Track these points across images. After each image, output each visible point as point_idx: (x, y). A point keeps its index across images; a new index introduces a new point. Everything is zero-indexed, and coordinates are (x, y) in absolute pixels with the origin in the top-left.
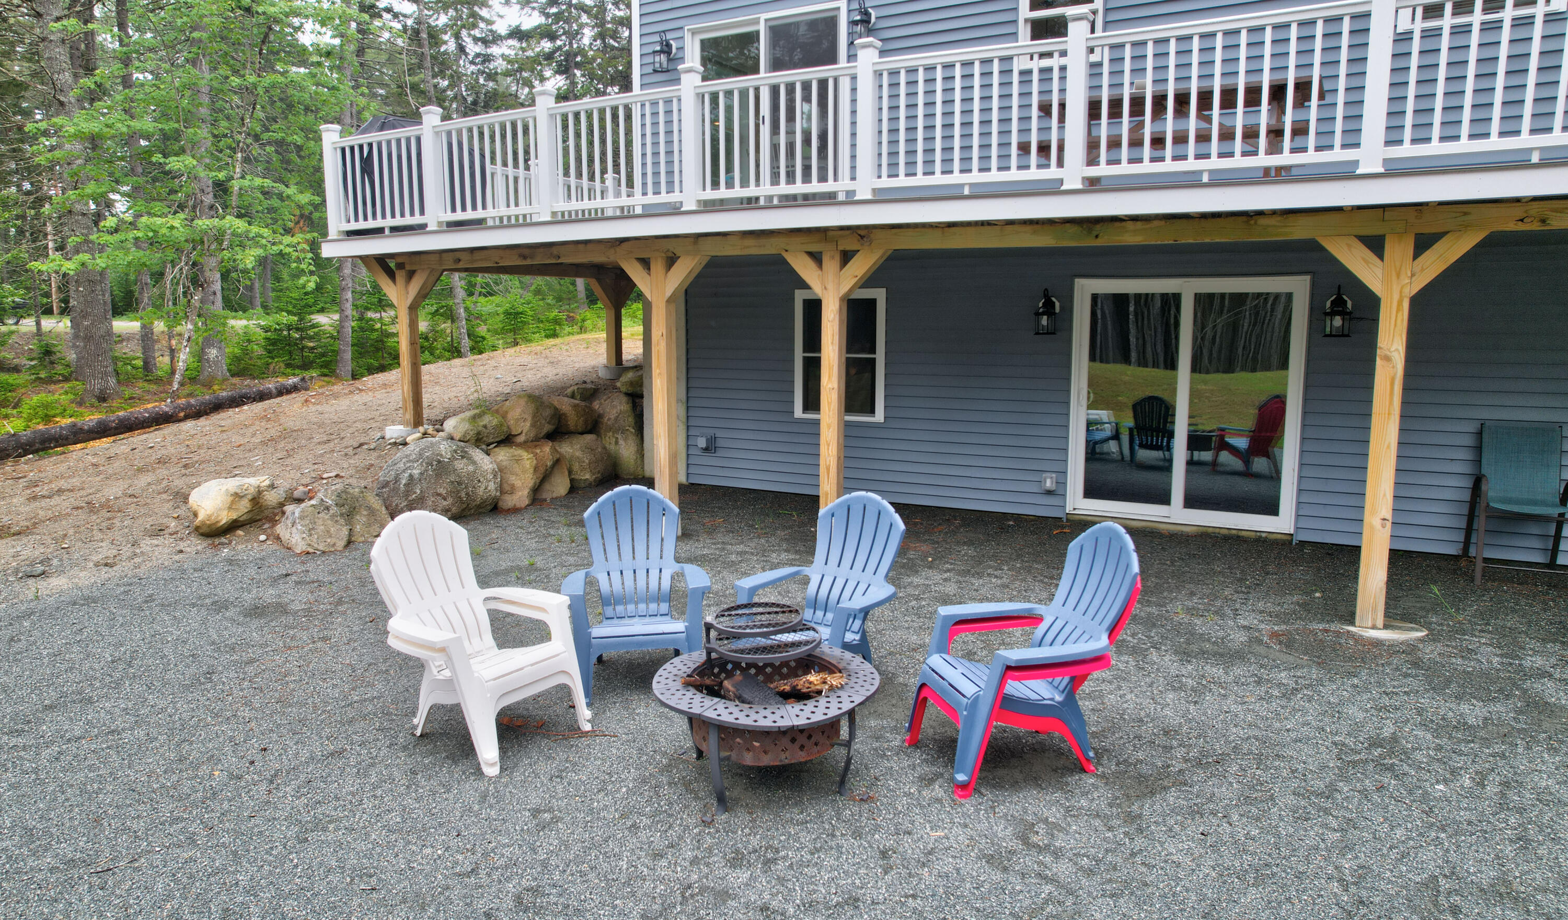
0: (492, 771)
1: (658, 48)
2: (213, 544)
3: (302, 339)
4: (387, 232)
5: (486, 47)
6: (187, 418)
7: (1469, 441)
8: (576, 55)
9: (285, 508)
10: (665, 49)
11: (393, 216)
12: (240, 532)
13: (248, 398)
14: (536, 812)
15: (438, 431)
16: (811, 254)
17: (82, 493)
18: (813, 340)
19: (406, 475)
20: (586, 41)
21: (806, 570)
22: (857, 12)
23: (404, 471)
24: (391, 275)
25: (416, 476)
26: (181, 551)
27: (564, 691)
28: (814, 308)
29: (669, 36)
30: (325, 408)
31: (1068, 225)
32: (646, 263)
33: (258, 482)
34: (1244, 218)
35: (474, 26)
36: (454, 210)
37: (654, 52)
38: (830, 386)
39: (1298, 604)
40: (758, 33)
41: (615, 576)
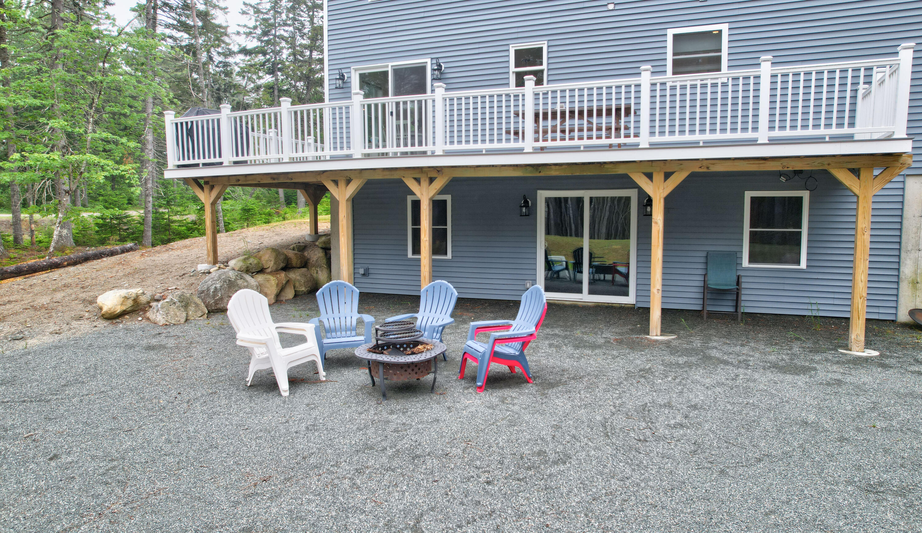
0: (286, 394)
1: (338, 77)
2: (112, 322)
3: (119, 224)
4: (201, 166)
5: (225, 58)
6: (69, 265)
7: (703, 260)
8: (278, 64)
9: (151, 304)
10: (341, 77)
11: (204, 158)
12: (127, 317)
13: (104, 254)
14: (308, 405)
15: (226, 266)
16: (415, 179)
17: (23, 302)
18: (416, 220)
19: (213, 287)
20: (284, 56)
21: (416, 315)
22: (435, 65)
23: (212, 285)
24: (202, 188)
25: (218, 288)
26: (96, 326)
27: (314, 363)
28: (416, 204)
29: (344, 71)
30: (155, 258)
31: (528, 167)
32: (336, 182)
33: (136, 292)
34: (599, 165)
35: (219, 46)
36: (237, 155)
37: (336, 79)
38: (425, 239)
39: (629, 329)
40: (388, 71)
41: (331, 320)
